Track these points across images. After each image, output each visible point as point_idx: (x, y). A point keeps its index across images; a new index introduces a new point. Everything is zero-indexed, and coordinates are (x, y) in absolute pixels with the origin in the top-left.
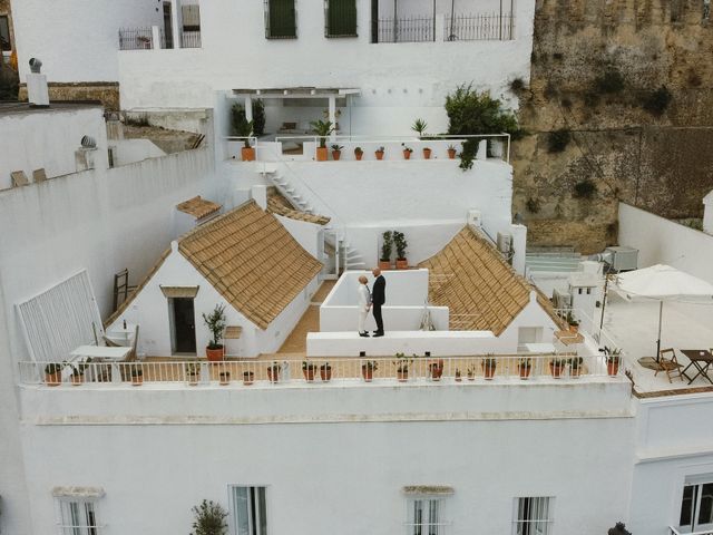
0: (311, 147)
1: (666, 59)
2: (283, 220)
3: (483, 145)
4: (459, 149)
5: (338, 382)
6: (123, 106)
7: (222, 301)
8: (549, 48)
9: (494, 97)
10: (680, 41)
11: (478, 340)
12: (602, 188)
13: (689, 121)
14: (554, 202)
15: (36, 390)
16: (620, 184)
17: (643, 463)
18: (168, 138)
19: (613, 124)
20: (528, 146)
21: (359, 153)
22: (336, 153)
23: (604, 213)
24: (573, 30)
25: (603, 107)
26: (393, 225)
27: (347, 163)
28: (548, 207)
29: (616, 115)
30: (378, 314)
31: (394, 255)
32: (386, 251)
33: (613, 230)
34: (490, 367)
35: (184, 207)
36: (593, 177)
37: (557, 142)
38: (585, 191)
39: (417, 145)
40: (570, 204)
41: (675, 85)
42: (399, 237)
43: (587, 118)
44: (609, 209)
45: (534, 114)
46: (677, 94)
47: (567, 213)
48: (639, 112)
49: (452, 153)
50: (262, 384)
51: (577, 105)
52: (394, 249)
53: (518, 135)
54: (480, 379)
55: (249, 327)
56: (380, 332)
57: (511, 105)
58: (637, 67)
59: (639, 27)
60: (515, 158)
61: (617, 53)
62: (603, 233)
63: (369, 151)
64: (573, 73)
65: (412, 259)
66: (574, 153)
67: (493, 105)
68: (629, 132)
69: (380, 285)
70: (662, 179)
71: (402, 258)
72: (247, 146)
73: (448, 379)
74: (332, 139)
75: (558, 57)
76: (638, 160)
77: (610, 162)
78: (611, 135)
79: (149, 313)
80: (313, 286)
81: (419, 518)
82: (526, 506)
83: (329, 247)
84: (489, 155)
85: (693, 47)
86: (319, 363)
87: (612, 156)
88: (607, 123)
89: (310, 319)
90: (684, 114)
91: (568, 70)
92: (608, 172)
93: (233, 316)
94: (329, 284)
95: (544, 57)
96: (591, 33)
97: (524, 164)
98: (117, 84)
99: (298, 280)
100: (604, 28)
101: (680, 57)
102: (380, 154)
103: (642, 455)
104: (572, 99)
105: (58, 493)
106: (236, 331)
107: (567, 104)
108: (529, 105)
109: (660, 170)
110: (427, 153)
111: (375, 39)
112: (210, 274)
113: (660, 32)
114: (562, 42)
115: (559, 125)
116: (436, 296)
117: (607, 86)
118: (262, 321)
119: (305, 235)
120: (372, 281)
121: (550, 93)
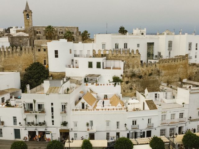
0: (95, 84)
1: (141, 71)
2: (92, 94)
3: (117, 83)
4: (114, 84)
5: (99, 111)
6: (66, 75)
7: (87, 103)
8: (125, 71)
9: (119, 77)
10: (143, 69)
11: (114, 107)
12: (133, 88)
13: (145, 79)
14: (127, 90)
15: (72, 112)
16: (136, 88)
17: (128, 118)
18: (74, 81)
19: (135, 80)
20: (123, 83)
21: (101, 85)
22: (98, 85)
23: (134, 91)
24: (129, 68)
25: (133, 78)
26: (106, 94)
27: (100, 86)
28: (126, 91)
29: (135, 79)
30: (103, 105)
31: (106, 98)
32: (105, 97)
33: (135, 94)
34: (114, 109)
35: (80, 92)
36: (132, 87)
37: (127, 82)
38: (131, 89)
39: (109, 83)
40: (129, 91)
41: (143, 75)
42: (106, 95)
43: (131, 79)
44: (135, 91)
45: (124, 79)
46: (143, 76)
47: (129, 92)
48: (138, 78)
49: (113, 84)
50: (93, 111)
51: (130, 78)
52: (106, 97)
53: (121, 82)
54: (113, 110)
55: (90, 106)
56: (104, 107)
57: (121, 78)
58: (137, 73)
59: (137, 68)
60: (121, 84)
61: (135, 71)
62: (134, 94)
63: (102, 85)
64: (129, 74)
65: (108, 98)
66: (129, 84)
67: (119, 78)
68: (137, 81)
69: (104, 102)
70: (142, 87)
71: (107, 98)
72: (87, 84)
73: (110, 110)
74: (97, 83)
75: (127, 72)
76: (138, 85)
77: (134, 85)
78: (134, 81)
79: (80, 104)
80: (96, 102)
81: (107, 124)
82: (118, 123)
83: (97, 97)
84: (118, 84)
85: (145, 70)
86: (98, 109)
87: (135, 84)
88: (134, 80)
89: (96, 105)
90: (144, 78)
91: (128, 73)
92: (134, 86)
93: (88, 105)
94: (98, 102)
95: (125, 72)
96: (131, 69)
97: (123, 86)
98: (65, 72)
99: (94, 101)
100: (133, 68)
101: (143, 71)
102: (104, 85)
103: (128, 117)
104: (129, 77)
105: (74, 122)
106: (89, 107)
107: (128, 78)
108: (123, 78)
109: (141, 86)
110: (110, 84)
111: (103, 68)
112: (86, 101)
113: (140, 68)
114: (127, 70)
115: (127, 80)
116: (111, 103)
117: (133, 75)
118: (91, 106)
119: (95, 96)
120: (103, 101)
121: (126, 76)
